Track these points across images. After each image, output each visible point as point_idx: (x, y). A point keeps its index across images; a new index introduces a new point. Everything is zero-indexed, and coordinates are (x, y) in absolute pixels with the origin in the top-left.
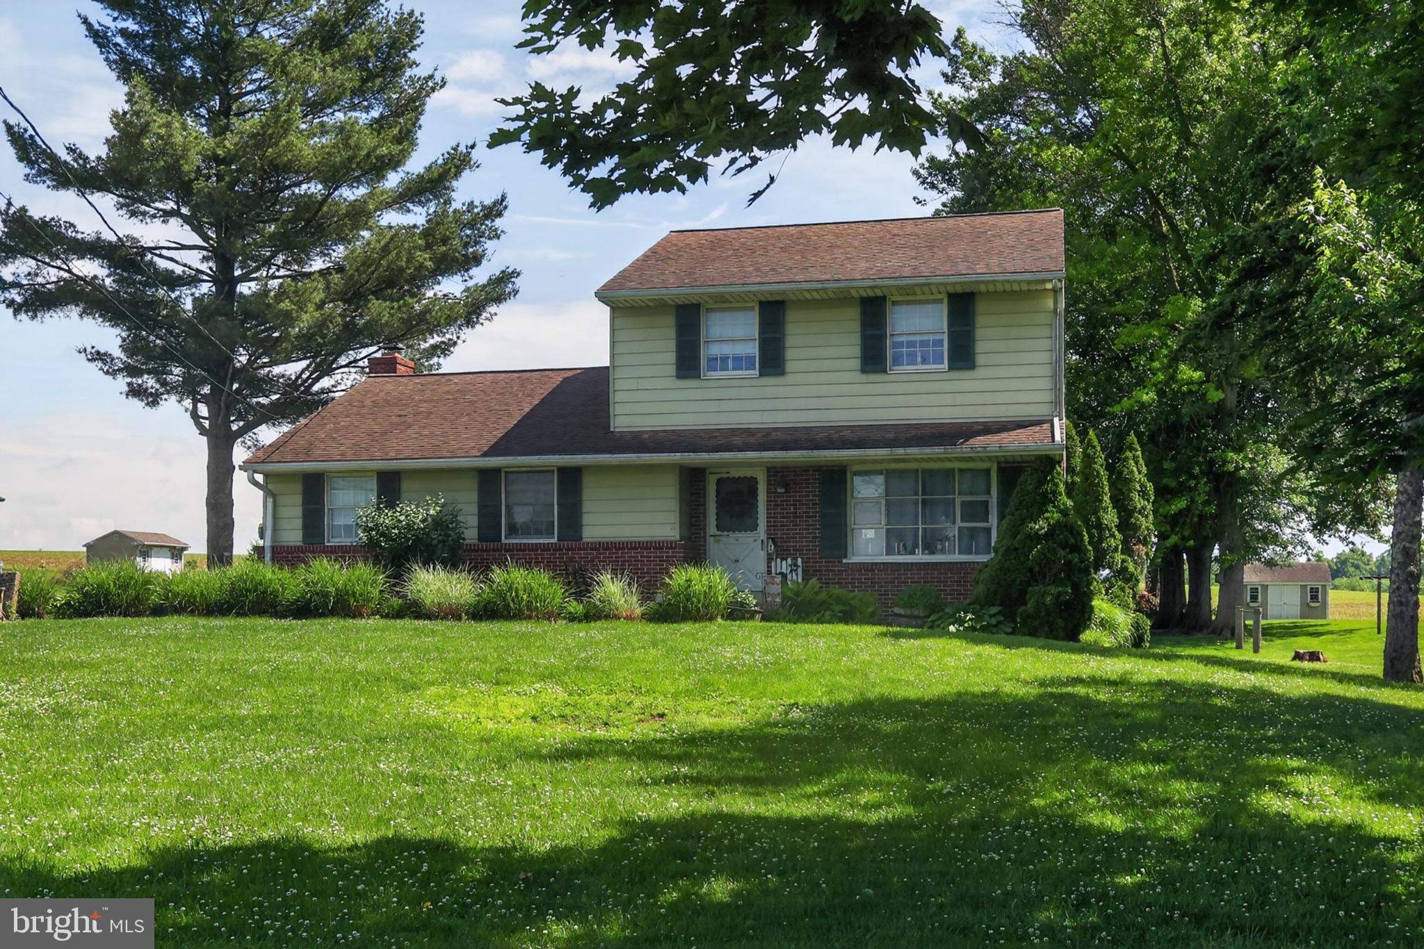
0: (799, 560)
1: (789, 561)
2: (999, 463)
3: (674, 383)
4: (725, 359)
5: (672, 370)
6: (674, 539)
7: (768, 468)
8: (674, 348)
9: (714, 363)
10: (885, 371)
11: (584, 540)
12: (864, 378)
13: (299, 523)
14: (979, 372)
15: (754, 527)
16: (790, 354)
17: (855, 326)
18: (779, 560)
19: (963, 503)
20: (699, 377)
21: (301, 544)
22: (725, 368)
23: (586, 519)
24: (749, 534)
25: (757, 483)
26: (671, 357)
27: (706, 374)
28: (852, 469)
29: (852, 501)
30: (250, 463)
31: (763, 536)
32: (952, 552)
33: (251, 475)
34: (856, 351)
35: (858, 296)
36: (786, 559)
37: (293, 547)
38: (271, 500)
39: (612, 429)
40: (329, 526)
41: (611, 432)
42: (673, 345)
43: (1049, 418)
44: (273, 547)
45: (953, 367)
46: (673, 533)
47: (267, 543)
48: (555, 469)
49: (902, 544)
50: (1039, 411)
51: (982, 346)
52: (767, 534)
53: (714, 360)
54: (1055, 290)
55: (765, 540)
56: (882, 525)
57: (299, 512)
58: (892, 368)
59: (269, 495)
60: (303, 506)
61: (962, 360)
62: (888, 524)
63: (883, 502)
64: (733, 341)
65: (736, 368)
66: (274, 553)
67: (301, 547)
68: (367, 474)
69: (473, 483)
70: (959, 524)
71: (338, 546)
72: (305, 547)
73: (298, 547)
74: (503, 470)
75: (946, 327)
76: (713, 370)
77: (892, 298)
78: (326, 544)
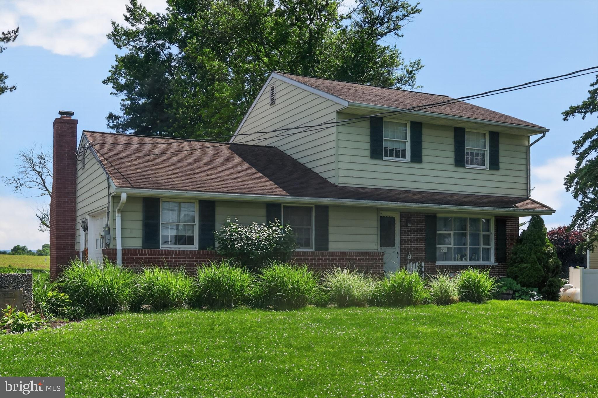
0: (423, 264)
1: (417, 264)
2: (495, 217)
3: (368, 160)
4: (391, 150)
5: (368, 153)
6: (376, 251)
7: (401, 213)
8: (369, 141)
9: (389, 153)
10: (464, 166)
11: (330, 250)
12: (456, 169)
13: (140, 233)
14: (500, 172)
15: (393, 245)
16: (425, 152)
17: (452, 141)
18: (411, 263)
19: (483, 235)
20: (382, 159)
21: (141, 248)
22: (391, 156)
23: (331, 237)
24: (391, 248)
25: (395, 220)
26: (368, 146)
27: (384, 158)
28: (439, 215)
29: (438, 232)
30: (123, 187)
31: (398, 250)
32: (478, 260)
33: (124, 196)
34: (452, 154)
35: (455, 126)
36: (415, 263)
37: (136, 250)
38: (120, 215)
39: (337, 184)
40: (162, 235)
41: (337, 186)
42: (368, 139)
43: (526, 197)
44: (122, 250)
45: (491, 168)
46: (376, 247)
47: (119, 247)
48: (313, 206)
49: (459, 255)
50: (522, 193)
51: (502, 159)
52: (401, 249)
53: (386, 150)
54: (529, 137)
55: (399, 252)
56: (452, 246)
57: (139, 225)
58: (466, 165)
59: (119, 211)
60: (143, 221)
61: (495, 164)
62: (454, 245)
63: (452, 233)
64: (396, 141)
65: (397, 156)
66: (123, 254)
67: (142, 250)
68: (190, 201)
69: (263, 212)
70: (482, 246)
71: (171, 251)
72: (145, 251)
73: (139, 250)
74: (282, 205)
75: (487, 148)
76: (386, 155)
77: (467, 130)
78: (161, 249)
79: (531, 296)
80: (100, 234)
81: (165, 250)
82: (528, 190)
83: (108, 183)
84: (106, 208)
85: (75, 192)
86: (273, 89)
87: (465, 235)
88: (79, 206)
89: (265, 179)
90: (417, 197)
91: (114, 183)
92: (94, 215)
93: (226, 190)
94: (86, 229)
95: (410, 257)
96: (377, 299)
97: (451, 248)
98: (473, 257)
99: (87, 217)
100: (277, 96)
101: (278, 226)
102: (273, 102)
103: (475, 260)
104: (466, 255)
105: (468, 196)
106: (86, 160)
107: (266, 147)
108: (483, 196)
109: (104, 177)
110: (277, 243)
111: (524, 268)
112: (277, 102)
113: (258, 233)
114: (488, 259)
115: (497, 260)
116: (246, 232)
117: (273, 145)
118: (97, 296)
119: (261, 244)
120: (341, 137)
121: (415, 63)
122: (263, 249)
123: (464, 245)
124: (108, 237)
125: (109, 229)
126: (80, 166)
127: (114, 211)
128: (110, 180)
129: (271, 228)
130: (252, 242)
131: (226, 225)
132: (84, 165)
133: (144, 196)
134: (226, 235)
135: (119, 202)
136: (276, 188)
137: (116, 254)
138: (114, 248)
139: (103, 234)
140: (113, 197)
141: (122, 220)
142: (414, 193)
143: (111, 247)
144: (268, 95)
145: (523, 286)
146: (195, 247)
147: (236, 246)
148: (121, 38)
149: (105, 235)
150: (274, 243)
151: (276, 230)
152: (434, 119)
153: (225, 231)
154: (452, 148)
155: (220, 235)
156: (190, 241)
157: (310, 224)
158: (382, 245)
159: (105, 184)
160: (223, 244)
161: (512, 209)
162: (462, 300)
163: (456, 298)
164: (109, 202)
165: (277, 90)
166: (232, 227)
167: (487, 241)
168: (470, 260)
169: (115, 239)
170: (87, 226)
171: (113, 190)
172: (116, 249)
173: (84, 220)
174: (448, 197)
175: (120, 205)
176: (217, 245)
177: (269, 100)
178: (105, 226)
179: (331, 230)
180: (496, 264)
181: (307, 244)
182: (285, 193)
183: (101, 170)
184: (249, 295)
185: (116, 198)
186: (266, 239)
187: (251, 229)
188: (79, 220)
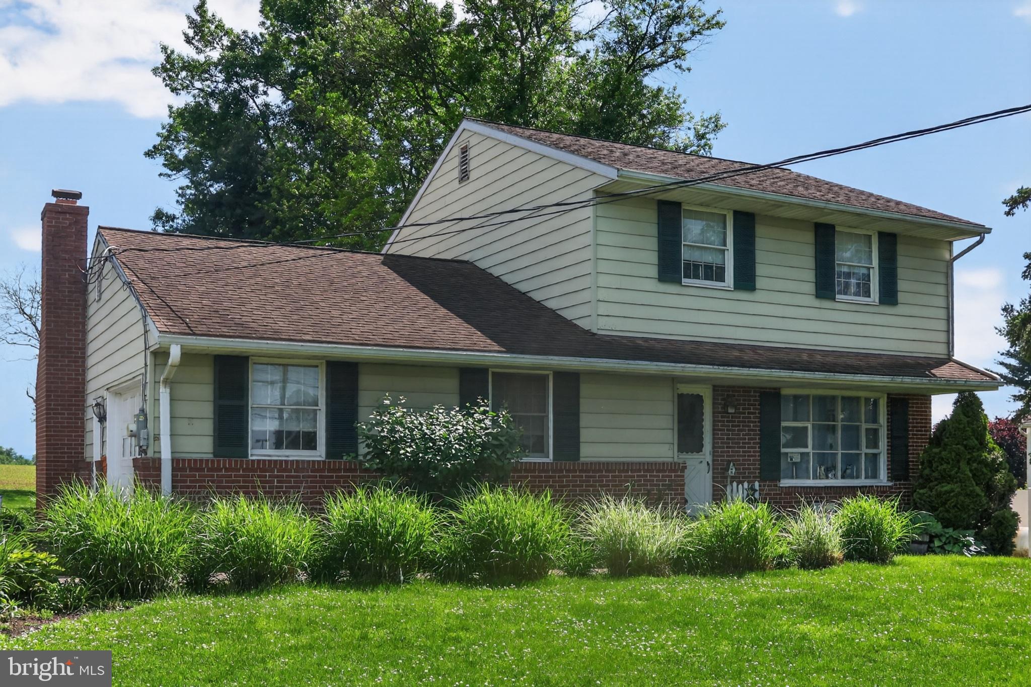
0: (757, 485)
1: (746, 485)
2: (888, 394)
3: (654, 285)
4: (696, 267)
5: (653, 271)
6: (670, 460)
7: (714, 386)
8: (656, 247)
9: (693, 270)
10: (832, 298)
11: (582, 459)
12: (817, 303)
13: (207, 427)
14: (900, 309)
15: (699, 448)
16: (760, 270)
17: (810, 250)
18: (735, 484)
19: (867, 429)
20: (680, 282)
21: (211, 456)
22: (696, 277)
23: (585, 435)
24: (696, 455)
25: (703, 401)
26: (653, 257)
27: (685, 281)
28: (785, 392)
29: (784, 424)
30: (174, 333)
31: (709, 458)
32: (858, 477)
33: (175, 353)
34: (810, 275)
35: (815, 221)
36: (742, 483)
37: (201, 461)
38: (168, 390)
39: (595, 331)
40: (252, 431)
41: (595, 334)
42: (653, 243)
43: (946, 357)
44: (173, 460)
45: (882, 302)
46: (670, 454)
47: (166, 455)
48: (550, 373)
49: (823, 469)
50: (939, 350)
51: (902, 285)
52: (714, 456)
53: (687, 266)
54: (951, 243)
55: (711, 463)
56: (809, 449)
57: (207, 410)
58: (837, 296)
59: (166, 381)
60: (215, 401)
61: (889, 296)
62: (813, 449)
63: (810, 426)
64: (705, 248)
65: (707, 278)
66: (173, 469)
67: (213, 461)
68: (308, 362)
69: (452, 384)
70: (864, 450)
71: (270, 461)
72: (219, 462)
73: (207, 461)
74: (491, 370)
75: (875, 262)
76: (687, 276)
77: (838, 229)
78: (250, 458)
79: (964, 545)
80: (128, 428)
81: (259, 461)
82: (950, 344)
83: (145, 326)
84: (141, 377)
85: (84, 349)
86: (465, 151)
87: (833, 429)
88: (91, 374)
89: (456, 322)
90: (748, 356)
91: (156, 326)
92: (118, 390)
93: (380, 341)
94: (102, 419)
95: (732, 471)
96: (688, 558)
97: (808, 453)
98: (848, 471)
99: (106, 394)
100: (473, 164)
101: (484, 413)
102: (464, 176)
103: (852, 477)
104: (834, 467)
105: (841, 354)
106: (105, 283)
107: (452, 261)
108: (867, 355)
109: (137, 314)
110: (484, 446)
111: (947, 492)
112: (473, 175)
113: (445, 427)
114: (875, 476)
115: (893, 476)
116: (421, 424)
117: (465, 258)
118: (115, 559)
119: (451, 448)
120: (603, 239)
121: (711, 118)
122: (455, 457)
123: (831, 447)
124: (143, 433)
125: (146, 419)
126: (93, 296)
127: (157, 382)
128: (149, 320)
129: (472, 415)
130: (434, 444)
131: (382, 410)
132: (100, 294)
133: (216, 353)
134: (383, 431)
135: (166, 364)
136: (478, 337)
137: (159, 469)
138: (157, 455)
139: (134, 427)
140: (155, 354)
141: (172, 400)
142: (741, 348)
143: (150, 454)
144: (456, 162)
145: (945, 527)
146: (320, 453)
147: (402, 452)
148: (177, 76)
149: (139, 429)
150: (478, 446)
151: (480, 421)
152: (781, 206)
153: (380, 423)
154: (810, 262)
155: (369, 430)
156: (310, 442)
157: (545, 409)
158: (681, 449)
159: (140, 328)
160: (375, 447)
161: (925, 380)
162: (849, 557)
163: (837, 554)
164: (146, 365)
165: (472, 153)
166: (394, 414)
167: (873, 442)
168: (843, 477)
169: (157, 438)
170: (105, 412)
171: (155, 338)
172: (160, 459)
173: (99, 400)
174: (805, 357)
175: (167, 369)
176: (363, 449)
177: (456, 174)
178: (137, 412)
179: (584, 420)
180: (890, 484)
181: (540, 448)
182: (497, 348)
183: (132, 302)
184: (434, 553)
185: (160, 355)
186: (461, 438)
187: (430, 418)
188: (91, 401)
